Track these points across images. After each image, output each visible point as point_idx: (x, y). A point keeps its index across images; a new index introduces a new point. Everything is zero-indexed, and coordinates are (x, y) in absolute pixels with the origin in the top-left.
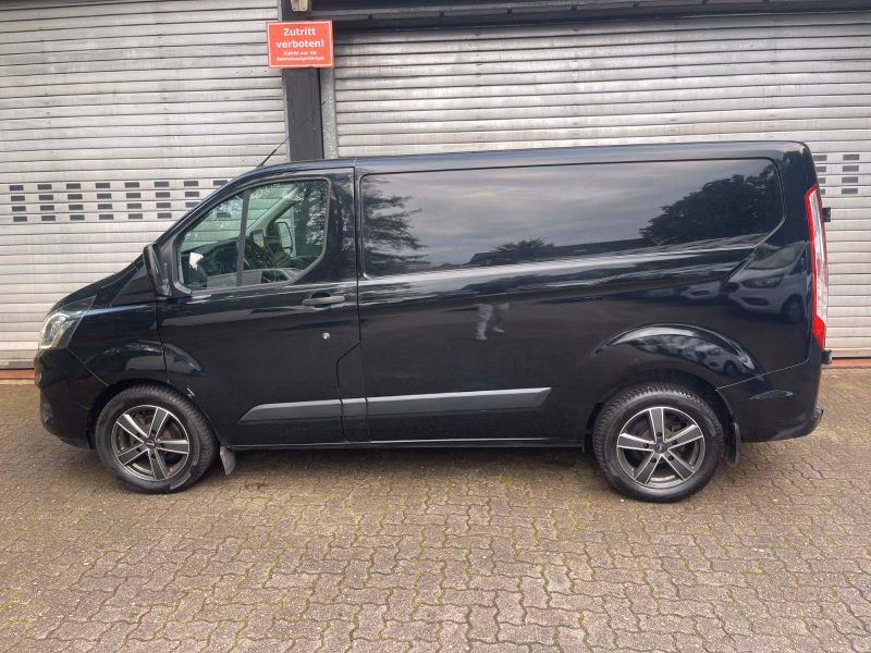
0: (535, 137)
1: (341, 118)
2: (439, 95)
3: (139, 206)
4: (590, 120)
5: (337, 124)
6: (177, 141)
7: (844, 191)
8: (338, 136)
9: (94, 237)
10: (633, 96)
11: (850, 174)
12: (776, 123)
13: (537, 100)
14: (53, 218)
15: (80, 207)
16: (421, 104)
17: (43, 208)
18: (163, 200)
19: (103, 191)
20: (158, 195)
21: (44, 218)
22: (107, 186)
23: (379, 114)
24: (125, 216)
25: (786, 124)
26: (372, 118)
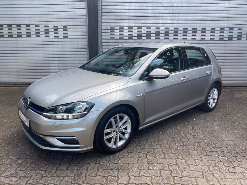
0: (161, 19)
1: (103, 11)
2: (133, 5)
3: (39, 33)
4: (177, 15)
5: (102, 12)
6: (51, 13)
8: (102, 16)
9: (25, 42)
12: (229, 19)
13: (162, 8)
14: (12, 36)
15: (21, 33)
16: (127, 8)
17: (9, 33)
18: (47, 31)
19: (28, 28)
20: (45, 30)
21: (9, 36)
22: (29, 26)
23: (114, 10)
24: (35, 36)
25: (232, 19)
26: (112, 11)
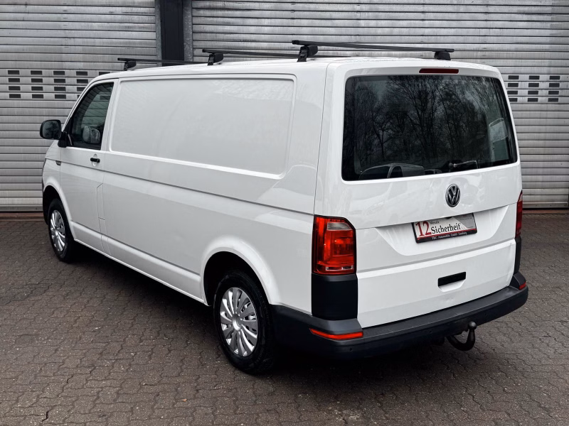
1: (197, 36)
2: (266, 24)
3: (41, 89)
5: (194, 41)
6: (71, 42)
7: (529, 100)
8: (194, 48)
10: (396, 31)
11: (533, 89)
12: (487, 53)
13: (332, 31)
16: (253, 29)
18: (60, 85)
19: (14, 76)
20: (56, 81)
22: (17, 72)
23: (223, 35)
24: (30, 95)
25: (494, 54)
26: (218, 38)
